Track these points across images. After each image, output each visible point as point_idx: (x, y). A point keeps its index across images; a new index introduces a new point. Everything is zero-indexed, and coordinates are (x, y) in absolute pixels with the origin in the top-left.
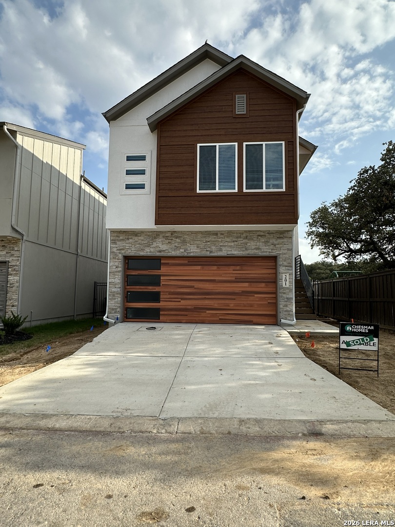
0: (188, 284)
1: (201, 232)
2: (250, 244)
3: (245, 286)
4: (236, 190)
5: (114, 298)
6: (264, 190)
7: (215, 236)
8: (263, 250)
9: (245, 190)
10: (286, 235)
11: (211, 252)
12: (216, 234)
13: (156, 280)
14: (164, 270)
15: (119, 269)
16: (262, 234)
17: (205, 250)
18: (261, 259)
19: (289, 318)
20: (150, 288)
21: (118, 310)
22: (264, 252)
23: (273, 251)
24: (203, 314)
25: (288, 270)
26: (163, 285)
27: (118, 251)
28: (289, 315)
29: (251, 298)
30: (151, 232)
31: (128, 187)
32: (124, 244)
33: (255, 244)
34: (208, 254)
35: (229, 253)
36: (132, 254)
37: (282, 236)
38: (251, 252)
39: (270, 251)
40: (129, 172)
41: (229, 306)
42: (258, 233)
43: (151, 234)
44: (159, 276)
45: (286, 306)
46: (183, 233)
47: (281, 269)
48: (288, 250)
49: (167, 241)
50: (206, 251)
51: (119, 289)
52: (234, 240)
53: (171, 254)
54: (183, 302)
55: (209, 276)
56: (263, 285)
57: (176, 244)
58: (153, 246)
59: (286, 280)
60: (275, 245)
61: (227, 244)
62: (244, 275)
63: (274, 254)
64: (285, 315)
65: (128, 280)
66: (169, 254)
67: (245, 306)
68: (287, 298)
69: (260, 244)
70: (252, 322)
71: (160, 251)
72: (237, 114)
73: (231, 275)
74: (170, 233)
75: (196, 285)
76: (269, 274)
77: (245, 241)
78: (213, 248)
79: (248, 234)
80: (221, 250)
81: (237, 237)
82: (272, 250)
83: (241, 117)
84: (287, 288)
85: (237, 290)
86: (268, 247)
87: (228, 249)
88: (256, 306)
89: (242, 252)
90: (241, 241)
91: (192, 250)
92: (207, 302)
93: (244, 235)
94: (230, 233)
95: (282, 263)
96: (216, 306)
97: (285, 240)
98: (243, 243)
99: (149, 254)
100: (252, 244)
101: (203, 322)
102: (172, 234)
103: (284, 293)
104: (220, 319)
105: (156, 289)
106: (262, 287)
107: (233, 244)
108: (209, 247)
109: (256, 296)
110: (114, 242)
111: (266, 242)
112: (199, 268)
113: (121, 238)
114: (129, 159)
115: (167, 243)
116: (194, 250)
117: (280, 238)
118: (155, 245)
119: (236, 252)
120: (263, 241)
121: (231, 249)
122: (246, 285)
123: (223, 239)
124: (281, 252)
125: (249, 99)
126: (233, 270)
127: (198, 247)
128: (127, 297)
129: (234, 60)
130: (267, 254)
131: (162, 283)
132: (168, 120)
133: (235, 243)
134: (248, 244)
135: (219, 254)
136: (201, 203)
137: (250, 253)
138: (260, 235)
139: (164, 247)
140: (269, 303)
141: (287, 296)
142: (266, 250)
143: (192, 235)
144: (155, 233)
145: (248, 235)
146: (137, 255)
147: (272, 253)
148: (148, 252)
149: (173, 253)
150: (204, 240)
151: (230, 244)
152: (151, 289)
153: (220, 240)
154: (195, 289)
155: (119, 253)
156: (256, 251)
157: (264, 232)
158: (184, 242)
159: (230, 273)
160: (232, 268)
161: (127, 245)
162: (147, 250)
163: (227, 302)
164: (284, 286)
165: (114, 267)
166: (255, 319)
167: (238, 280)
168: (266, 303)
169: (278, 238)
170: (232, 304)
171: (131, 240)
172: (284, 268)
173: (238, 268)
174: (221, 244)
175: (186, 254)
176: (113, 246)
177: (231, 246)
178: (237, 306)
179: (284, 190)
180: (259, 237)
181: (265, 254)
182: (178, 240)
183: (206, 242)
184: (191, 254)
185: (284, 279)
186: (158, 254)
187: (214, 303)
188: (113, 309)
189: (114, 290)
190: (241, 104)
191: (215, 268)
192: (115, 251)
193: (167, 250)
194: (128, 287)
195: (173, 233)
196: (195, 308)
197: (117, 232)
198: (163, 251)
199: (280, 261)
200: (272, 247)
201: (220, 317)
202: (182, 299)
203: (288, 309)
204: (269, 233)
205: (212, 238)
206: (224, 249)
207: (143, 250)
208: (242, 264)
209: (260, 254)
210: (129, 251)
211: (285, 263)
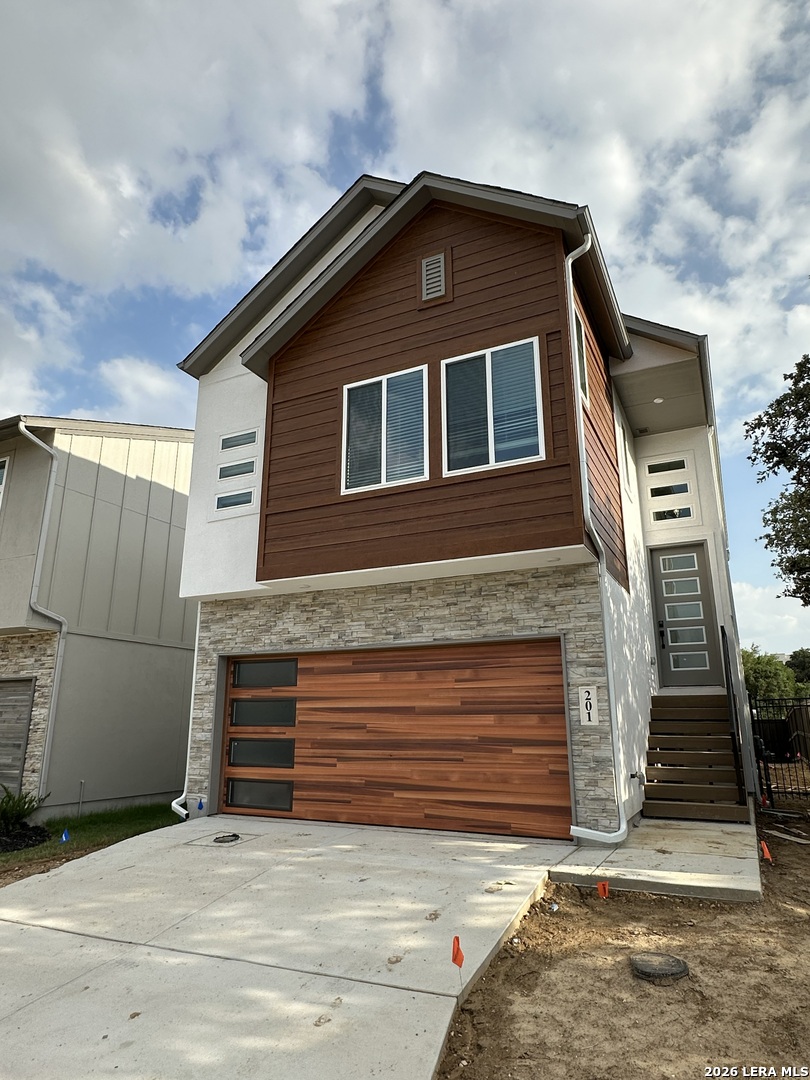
0: (351, 718)
1: (374, 589)
2: (487, 609)
3: (485, 725)
4: (426, 476)
5: (199, 755)
6: (493, 464)
7: (405, 596)
8: (521, 623)
9: (446, 473)
10: (582, 576)
11: (397, 636)
12: (406, 589)
13: (285, 712)
14: (303, 685)
15: (212, 687)
16: (518, 579)
17: (384, 631)
18: (523, 646)
19: (606, 822)
20: (275, 730)
21: (206, 784)
22: (523, 628)
23: (549, 624)
24: (386, 801)
25: (594, 674)
26: (300, 722)
27: (212, 646)
28: (604, 811)
29: (504, 758)
30: (274, 597)
31: (223, 503)
32: (224, 630)
33: (503, 607)
34: (390, 641)
35: (438, 635)
36: (236, 651)
37: (570, 580)
38: (493, 630)
39: (541, 623)
40: (225, 473)
41: (447, 780)
42: (508, 579)
43: (273, 601)
44: (293, 701)
45: (594, 783)
46: (336, 593)
47: (575, 674)
48: (590, 617)
49: (305, 616)
50: (388, 633)
51: (209, 735)
52: (450, 601)
53: (310, 646)
54: (342, 768)
55: (397, 698)
56: (533, 720)
57: (323, 622)
58: (277, 629)
59: (589, 706)
60: (554, 607)
61: (432, 614)
62: (483, 694)
63: (550, 632)
64: (593, 810)
65: (231, 712)
66: (308, 648)
67: (488, 781)
68: (597, 761)
69: (515, 608)
70: (509, 828)
71: (290, 642)
72: (426, 302)
73: (452, 695)
74: (311, 596)
75: (373, 721)
76: (549, 688)
77: (475, 601)
78: (402, 625)
79: (482, 584)
80: (419, 629)
81: (458, 594)
82: (545, 621)
83: (437, 304)
84: (593, 729)
85: (468, 735)
86: (534, 615)
87: (435, 626)
88: (516, 782)
89: (469, 632)
90: (467, 603)
91: (355, 635)
92: (394, 768)
93: (474, 587)
94: (439, 584)
95: (574, 656)
96: (416, 779)
97: (580, 591)
98: (472, 607)
99: (268, 649)
100: (493, 609)
101: (385, 823)
102: (314, 599)
103: (587, 745)
104: (427, 816)
105: (288, 733)
106: (529, 726)
107: (447, 612)
108: (393, 625)
109: (516, 751)
110: (205, 627)
111: (529, 601)
112: (376, 677)
113: (218, 616)
114: (227, 444)
115: (304, 622)
116: (359, 634)
117: (566, 585)
118: (280, 626)
119: (454, 634)
120: (522, 597)
121: (442, 626)
122: (490, 719)
123: (425, 602)
124: (570, 626)
125: (451, 262)
126: (456, 681)
127: (367, 626)
128: (229, 753)
129: (407, 187)
130: (534, 633)
131: (299, 718)
132: (290, 348)
133: (453, 608)
134: (484, 609)
135: (414, 640)
136: (352, 518)
137: (490, 632)
138: (514, 582)
139: (297, 631)
140: (551, 772)
141: (597, 754)
142: (530, 623)
143: (358, 596)
144: (281, 599)
145: (484, 586)
146: (246, 652)
147: (546, 630)
148: (267, 644)
149: (317, 645)
150: (382, 606)
151: (440, 613)
152: (276, 732)
153: (416, 604)
154: (368, 732)
155: (214, 650)
156: (502, 627)
157: (522, 573)
158: (339, 615)
159: (447, 688)
160: (453, 674)
161: (228, 631)
162: (266, 639)
163: (443, 767)
164: (585, 722)
165: (203, 683)
166: (516, 820)
167: (469, 708)
168: (545, 771)
169: (560, 586)
170: (455, 773)
171: (235, 620)
172: (581, 670)
173: (468, 673)
174: (421, 614)
175: (342, 645)
176: (205, 635)
177: (441, 619)
178: (468, 780)
179: (542, 456)
180: (511, 589)
181: (526, 633)
182: (326, 612)
183: (385, 612)
184: (354, 644)
185: (583, 703)
186: (286, 648)
187: (412, 772)
188: (196, 782)
189: (200, 736)
190: (432, 276)
191: (412, 676)
192: (207, 647)
193: (304, 637)
194: (233, 729)
195: (317, 595)
196: (368, 784)
197: (212, 602)
198: (297, 639)
199: (571, 651)
200: (545, 612)
201: (427, 811)
202: (341, 759)
203: (600, 792)
204: (537, 574)
205: (398, 601)
206: (426, 625)
207: (256, 640)
208: (477, 664)
209: (516, 634)
210: (232, 644)
211: (584, 656)
